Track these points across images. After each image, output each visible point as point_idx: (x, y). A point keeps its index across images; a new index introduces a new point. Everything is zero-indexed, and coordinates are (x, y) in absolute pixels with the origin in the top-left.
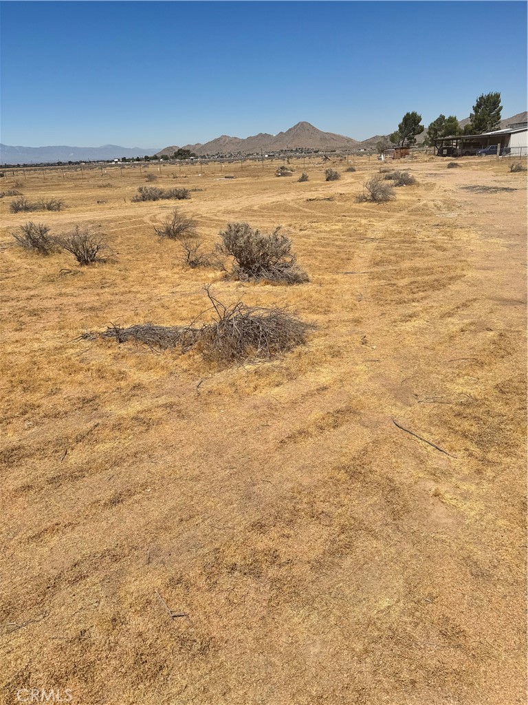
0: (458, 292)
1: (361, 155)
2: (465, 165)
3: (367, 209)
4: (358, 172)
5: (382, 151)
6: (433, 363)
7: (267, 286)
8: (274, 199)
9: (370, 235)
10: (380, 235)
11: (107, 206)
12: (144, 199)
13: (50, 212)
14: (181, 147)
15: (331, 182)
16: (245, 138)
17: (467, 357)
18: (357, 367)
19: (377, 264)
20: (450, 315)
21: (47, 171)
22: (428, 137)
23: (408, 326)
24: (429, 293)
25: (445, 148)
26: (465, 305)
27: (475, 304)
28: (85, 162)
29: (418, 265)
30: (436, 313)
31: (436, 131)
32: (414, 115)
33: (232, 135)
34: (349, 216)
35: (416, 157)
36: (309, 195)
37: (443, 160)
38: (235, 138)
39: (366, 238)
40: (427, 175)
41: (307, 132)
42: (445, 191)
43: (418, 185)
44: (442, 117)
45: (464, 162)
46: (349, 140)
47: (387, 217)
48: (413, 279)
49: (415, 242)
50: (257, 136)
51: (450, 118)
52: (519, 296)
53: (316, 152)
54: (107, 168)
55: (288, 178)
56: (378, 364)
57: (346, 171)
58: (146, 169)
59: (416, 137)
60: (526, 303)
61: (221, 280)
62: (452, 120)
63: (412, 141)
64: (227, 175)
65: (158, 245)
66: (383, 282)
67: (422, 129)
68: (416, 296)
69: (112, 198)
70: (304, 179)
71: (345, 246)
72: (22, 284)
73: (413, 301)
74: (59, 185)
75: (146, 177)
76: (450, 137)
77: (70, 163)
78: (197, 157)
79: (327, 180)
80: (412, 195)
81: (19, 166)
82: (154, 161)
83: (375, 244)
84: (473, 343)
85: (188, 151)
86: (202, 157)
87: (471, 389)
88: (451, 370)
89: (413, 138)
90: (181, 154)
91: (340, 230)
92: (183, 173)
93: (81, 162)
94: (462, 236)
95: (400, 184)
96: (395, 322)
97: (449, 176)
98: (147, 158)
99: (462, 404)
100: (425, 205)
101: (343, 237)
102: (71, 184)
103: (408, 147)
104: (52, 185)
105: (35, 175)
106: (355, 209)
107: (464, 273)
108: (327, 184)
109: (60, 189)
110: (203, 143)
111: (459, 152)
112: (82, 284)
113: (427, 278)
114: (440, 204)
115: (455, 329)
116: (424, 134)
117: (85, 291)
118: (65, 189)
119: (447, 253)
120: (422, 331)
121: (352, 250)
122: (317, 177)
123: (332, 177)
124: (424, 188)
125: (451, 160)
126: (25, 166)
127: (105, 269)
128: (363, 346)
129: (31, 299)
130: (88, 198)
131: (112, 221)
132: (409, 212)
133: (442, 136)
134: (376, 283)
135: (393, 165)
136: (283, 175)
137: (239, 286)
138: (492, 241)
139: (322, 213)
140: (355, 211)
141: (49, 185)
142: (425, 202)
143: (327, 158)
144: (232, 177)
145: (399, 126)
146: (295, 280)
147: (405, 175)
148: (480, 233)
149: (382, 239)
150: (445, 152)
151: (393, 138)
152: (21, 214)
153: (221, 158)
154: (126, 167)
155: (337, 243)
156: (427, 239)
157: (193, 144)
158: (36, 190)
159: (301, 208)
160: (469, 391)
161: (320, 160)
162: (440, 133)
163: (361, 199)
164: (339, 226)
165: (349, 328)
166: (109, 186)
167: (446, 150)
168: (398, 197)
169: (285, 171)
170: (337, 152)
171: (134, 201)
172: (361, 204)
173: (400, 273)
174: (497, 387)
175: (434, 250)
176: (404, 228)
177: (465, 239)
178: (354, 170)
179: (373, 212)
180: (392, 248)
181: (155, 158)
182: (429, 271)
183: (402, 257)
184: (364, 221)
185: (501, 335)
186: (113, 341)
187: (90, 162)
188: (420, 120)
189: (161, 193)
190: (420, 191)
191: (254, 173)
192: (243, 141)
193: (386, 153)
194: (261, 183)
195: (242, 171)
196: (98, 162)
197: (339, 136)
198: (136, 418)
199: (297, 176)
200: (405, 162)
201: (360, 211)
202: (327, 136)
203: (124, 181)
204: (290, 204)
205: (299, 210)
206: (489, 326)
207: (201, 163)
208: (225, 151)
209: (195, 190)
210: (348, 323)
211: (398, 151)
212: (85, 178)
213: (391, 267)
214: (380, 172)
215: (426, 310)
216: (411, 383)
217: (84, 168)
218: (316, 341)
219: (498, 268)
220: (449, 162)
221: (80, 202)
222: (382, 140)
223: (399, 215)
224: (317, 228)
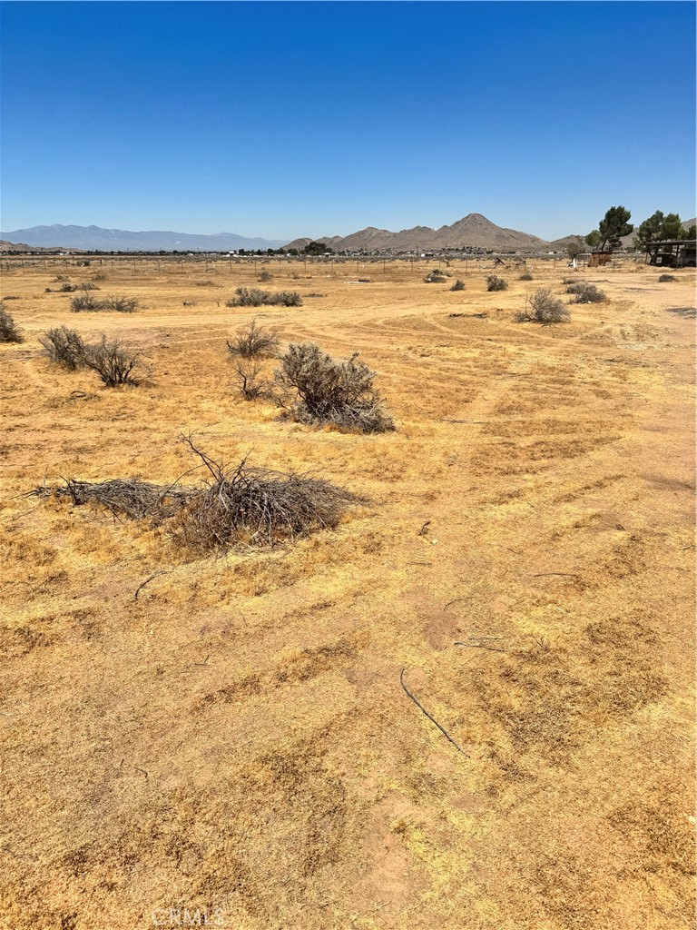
0: (599, 463)
1: (546, 258)
2: (685, 279)
3: (525, 332)
4: (535, 282)
5: (573, 256)
6: (510, 576)
7: (333, 433)
8: (409, 312)
9: (512, 368)
10: (525, 369)
11: (194, 309)
12: (243, 303)
13: (120, 313)
14: (314, 240)
15: (494, 292)
16: (398, 231)
17: (565, 572)
18: (394, 573)
19: (502, 412)
20: (569, 498)
21: (144, 261)
22: (638, 239)
23: (500, 512)
24: (555, 461)
25: (660, 256)
26: (600, 485)
27: (615, 484)
28: (194, 253)
29: (559, 417)
30: (550, 493)
31: (650, 233)
32: (621, 210)
33: (380, 227)
34: (496, 340)
35: (620, 266)
36: (456, 309)
37: (655, 271)
38: (385, 231)
39: (505, 373)
40: (627, 290)
41: (479, 226)
42: (643, 313)
43: (608, 302)
44: (659, 215)
45: (684, 274)
46: (534, 239)
47: (548, 344)
48: (542, 438)
49: (569, 383)
50: (414, 230)
51: (671, 216)
52: (687, 477)
53: (488, 253)
54: (219, 262)
55: (439, 285)
56: (427, 569)
57: (519, 280)
58: (266, 266)
59: (621, 239)
60: (695, 488)
61: (277, 419)
62: (673, 219)
63: (616, 244)
64: (363, 278)
65: (226, 364)
66: (497, 439)
67: (630, 229)
68: (535, 464)
69: (204, 300)
70: (459, 287)
71: (471, 382)
72: (15, 408)
73: (527, 472)
74: (148, 279)
75: (260, 275)
76: (669, 241)
77: (175, 252)
78: (334, 254)
79: (490, 290)
80: (595, 316)
81: (112, 253)
82: (279, 256)
83: (512, 382)
84: (585, 548)
85: (323, 245)
86: (340, 254)
87: (548, 630)
88: (534, 591)
89: (617, 241)
90: (314, 249)
91: (475, 360)
92: (307, 272)
93: (189, 252)
94: (639, 376)
95: (583, 301)
96: (483, 503)
97: (657, 292)
98: (270, 252)
99: (520, 654)
100: (608, 331)
101: (475, 369)
102: (164, 279)
103: (609, 252)
104: (141, 280)
105: (128, 266)
106: (510, 331)
107: (621, 433)
108: (488, 295)
109: (148, 285)
110: (343, 235)
111: (679, 261)
112: (90, 413)
113: (563, 437)
114: (629, 329)
115: (567, 522)
116: (633, 235)
117: (90, 423)
118: (155, 285)
119: (608, 402)
120: (516, 522)
121: (478, 388)
122: (477, 286)
123: (496, 286)
124: (616, 306)
125: (666, 271)
126: (120, 253)
127: (132, 395)
128: (420, 538)
129: (13, 430)
130: (174, 299)
131: (187, 330)
132: (582, 339)
133: (658, 239)
134: (486, 439)
135: (585, 275)
136: (434, 280)
137: (295, 430)
138: (681, 388)
139: (464, 334)
140: (509, 333)
141: (137, 279)
142: (609, 326)
143: (499, 261)
144: (368, 281)
145: (601, 224)
146: (376, 426)
147: (591, 288)
148: (668, 375)
149: (526, 375)
150: (659, 260)
151: (590, 239)
152: (82, 314)
153: (365, 256)
154: (242, 261)
155: (462, 377)
156: (588, 380)
157: (331, 236)
158: (119, 284)
159: (439, 326)
160: (542, 632)
161: (491, 263)
162: (655, 235)
163: (522, 318)
164: (476, 353)
165: (413, 507)
166: (210, 284)
167: (661, 258)
168: (573, 317)
169: (439, 276)
170: (518, 254)
171: (229, 305)
172: (520, 325)
173: (528, 428)
174: (589, 629)
175: (593, 397)
176: (563, 362)
177: (644, 382)
178: (530, 279)
179: (532, 337)
180: (535, 390)
181: (281, 252)
182: (572, 427)
183: (541, 404)
184: (511, 349)
185: (633, 539)
186: (69, 502)
187: (200, 253)
188: (628, 216)
189: (265, 297)
190: (608, 312)
191: (398, 277)
192: (395, 235)
193: (580, 258)
194: (402, 290)
195: (385, 273)
196: (210, 253)
197: (521, 233)
198: (20, 631)
199: (451, 283)
200: (602, 272)
201: (515, 334)
202: (505, 234)
203: (232, 280)
204: (426, 320)
205: (434, 328)
206: (621, 522)
207: (337, 261)
208: (371, 247)
209: (313, 295)
210: (415, 499)
211: (597, 256)
212: (185, 273)
213: (520, 418)
214: (565, 283)
215: (538, 489)
216: (459, 609)
217: (190, 260)
218: (354, 523)
219: (674, 429)
220: (661, 274)
221: (163, 303)
222: (575, 241)
223: (565, 342)
224: (444, 354)
